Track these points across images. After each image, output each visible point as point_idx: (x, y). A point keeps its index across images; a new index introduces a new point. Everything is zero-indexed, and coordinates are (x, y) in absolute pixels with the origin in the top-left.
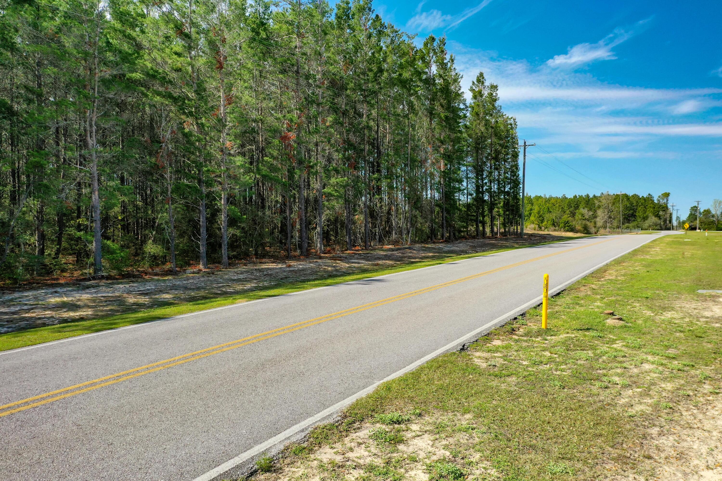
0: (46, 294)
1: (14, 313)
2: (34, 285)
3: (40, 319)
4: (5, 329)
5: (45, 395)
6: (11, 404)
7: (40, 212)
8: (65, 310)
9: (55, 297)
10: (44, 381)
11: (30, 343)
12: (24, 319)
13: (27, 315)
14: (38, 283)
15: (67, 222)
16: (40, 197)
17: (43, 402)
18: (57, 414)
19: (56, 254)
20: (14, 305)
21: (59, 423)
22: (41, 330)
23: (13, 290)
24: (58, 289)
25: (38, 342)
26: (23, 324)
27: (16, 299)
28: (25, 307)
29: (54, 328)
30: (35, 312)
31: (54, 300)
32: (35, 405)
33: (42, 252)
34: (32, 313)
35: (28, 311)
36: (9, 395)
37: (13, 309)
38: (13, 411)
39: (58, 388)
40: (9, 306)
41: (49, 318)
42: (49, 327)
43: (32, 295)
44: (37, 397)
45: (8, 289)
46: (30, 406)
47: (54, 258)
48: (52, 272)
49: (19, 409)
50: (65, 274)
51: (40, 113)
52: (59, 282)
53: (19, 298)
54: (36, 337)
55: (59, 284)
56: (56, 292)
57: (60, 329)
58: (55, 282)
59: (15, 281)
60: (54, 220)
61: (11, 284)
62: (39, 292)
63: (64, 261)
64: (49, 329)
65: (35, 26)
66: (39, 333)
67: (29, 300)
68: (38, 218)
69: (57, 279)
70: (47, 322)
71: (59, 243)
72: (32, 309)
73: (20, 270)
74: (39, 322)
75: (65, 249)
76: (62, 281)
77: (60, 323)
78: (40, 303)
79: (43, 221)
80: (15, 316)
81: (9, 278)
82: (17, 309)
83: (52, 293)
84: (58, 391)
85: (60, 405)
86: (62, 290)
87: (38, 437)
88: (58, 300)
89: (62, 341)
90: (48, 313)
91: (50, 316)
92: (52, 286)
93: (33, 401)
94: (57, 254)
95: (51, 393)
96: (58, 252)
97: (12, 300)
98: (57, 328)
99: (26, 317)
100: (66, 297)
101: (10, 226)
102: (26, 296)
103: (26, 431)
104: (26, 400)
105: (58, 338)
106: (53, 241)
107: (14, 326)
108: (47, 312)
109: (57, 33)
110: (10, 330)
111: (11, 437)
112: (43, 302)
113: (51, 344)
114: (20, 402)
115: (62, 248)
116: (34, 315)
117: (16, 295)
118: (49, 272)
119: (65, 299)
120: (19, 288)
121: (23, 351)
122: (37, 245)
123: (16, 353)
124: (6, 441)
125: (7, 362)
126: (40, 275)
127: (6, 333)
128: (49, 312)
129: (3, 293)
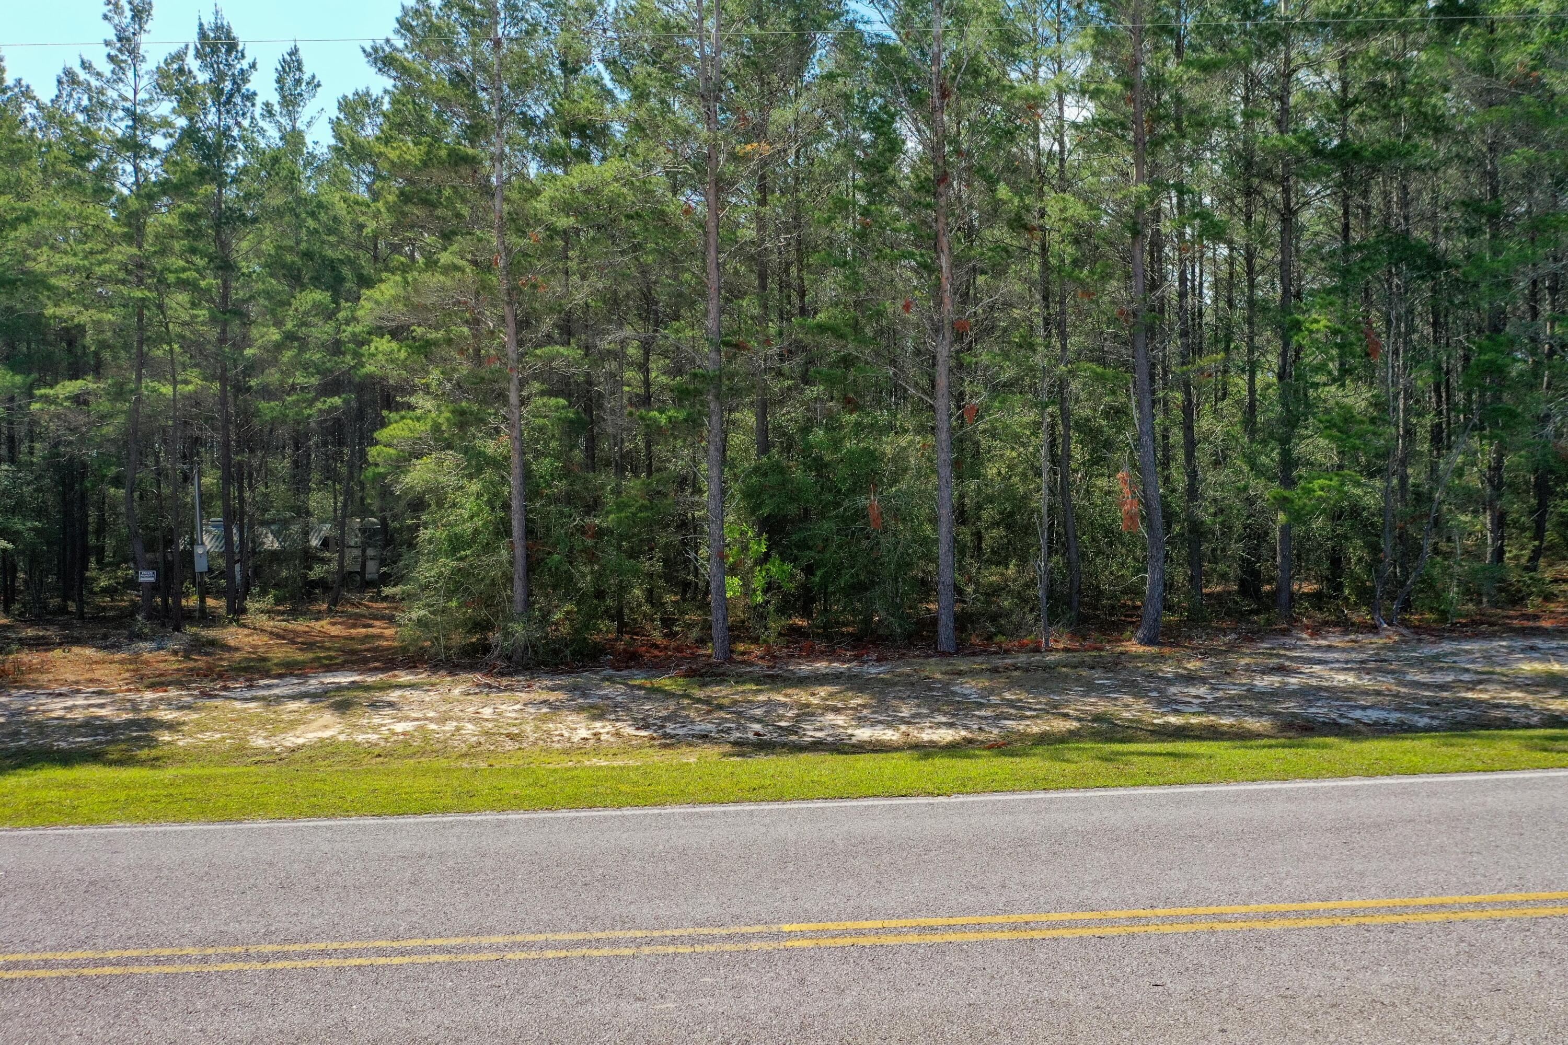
0: (1512, 650)
1: (1443, 687)
2: (1483, 627)
3: (1497, 706)
4: (1426, 720)
5: (1518, 897)
6: (1447, 899)
7: (1497, 468)
8: (1555, 693)
9: (1531, 660)
10: (1513, 863)
11: (1480, 766)
12: (1464, 703)
13: (1470, 695)
14: (1491, 624)
15: (1557, 485)
16: (1496, 436)
17: (1514, 913)
18: (1547, 949)
19: (1531, 559)
20: (1441, 669)
21: (1552, 971)
22: (1502, 738)
23: (1439, 635)
24: (1539, 642)
25: (1497, 766)
26: (1462, 713)
27: (1445, 656)
28: (1466, 677)
29: (1531, 738)
30: (1487, 691)
31: (1529, 667)
32: (1497, 914)
33: (1499, 554)
34: (1481, 691)
35: (1472, 686)
36: (1441, 877)
37: (1440, 678)
38: (1452, 917)
39: (1548, 886)
40: (1432, 671)
41: (1518, 708)
42: (1521, 732)
43: (1480, 651)
44: (1500, 897)
45: (1429, 631)
46: (1484, 915)
47: (1527, 569)
48: (1523, 599)
49: (1463, 915)
50: (1552, 606)
51: (1496, 253)
52: (1538, 624)
53: (1452, 654)
54: (1493, 752)
55: (1538, 628)
56: (1533, 648)
57: (1547, 743)
58: (1531, 624)
59: (1444, 615)
60: (1527, 482)
61: (1435, 621)
62: (1494, 644)
63: (1548, 575)
64: (1520, 737)
65: (1486, 68)
66: (1500, 744)
67: (1473, 662)
68: (1490, 481)
69: (1536, 617)
70: (1515, 716)
71: (1539, 533)
72: (1480, 682)
73: (1454, 592)
74: (1498, 713)
75: (1551, 547)
76: (1546, 624)
77: (1544, 724)
78: (1498, 669)
79: (1501, 483)
80: (1445, 694)
81: (1431, 610)
82: (1449, 679)
83: (1523, 651)
84: (1545, 895)
85: (1554, 931)
86: (1546, 645)
87: (1506, 992)
88: (1539, 667)
89: (1552, 774)
90: (1517, 696)
91: (1521, 702)
92: (1523, 632)
93: (1494, 904)
94: (1534, 558)
95: (1532, 896)
96: (1536, 554)
97: (1437, 658)
98: (1538, 737)
99: (1468, 699)
100: (1558, 661)
101: (1431, 499)
102: (1466, 651)
103: (1479, 969)
104: (1477, 898)
105: (1543, 764)
106: (1523, 529)
107: (1442, 715)
108: (1514, 694)
109: (1534, 68)
110: (1435, 723)
111: (1449, 974)
112: (1504, 669)
113: (1527, 775)
114: (1466, 899)
115: (1545, 544)
116: (1484, 696)
117: (1446, 647)
118: (1516, 599)
119: (1556, 667)
120: (1450, 631)
121: (1466, 782)
122: (1489, 541)
123: (1453, 783)
124: (1440, 979)
125: (1434, 800)
126: (1495, 604)
127: (1428, 729)
128: (1520, 695)
129: (1420, 641)
